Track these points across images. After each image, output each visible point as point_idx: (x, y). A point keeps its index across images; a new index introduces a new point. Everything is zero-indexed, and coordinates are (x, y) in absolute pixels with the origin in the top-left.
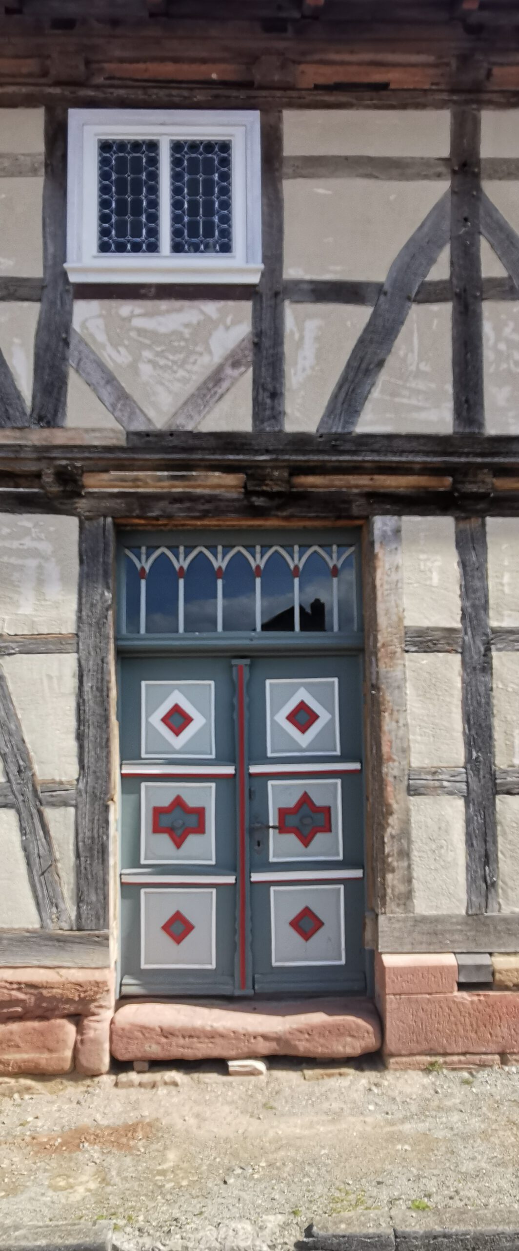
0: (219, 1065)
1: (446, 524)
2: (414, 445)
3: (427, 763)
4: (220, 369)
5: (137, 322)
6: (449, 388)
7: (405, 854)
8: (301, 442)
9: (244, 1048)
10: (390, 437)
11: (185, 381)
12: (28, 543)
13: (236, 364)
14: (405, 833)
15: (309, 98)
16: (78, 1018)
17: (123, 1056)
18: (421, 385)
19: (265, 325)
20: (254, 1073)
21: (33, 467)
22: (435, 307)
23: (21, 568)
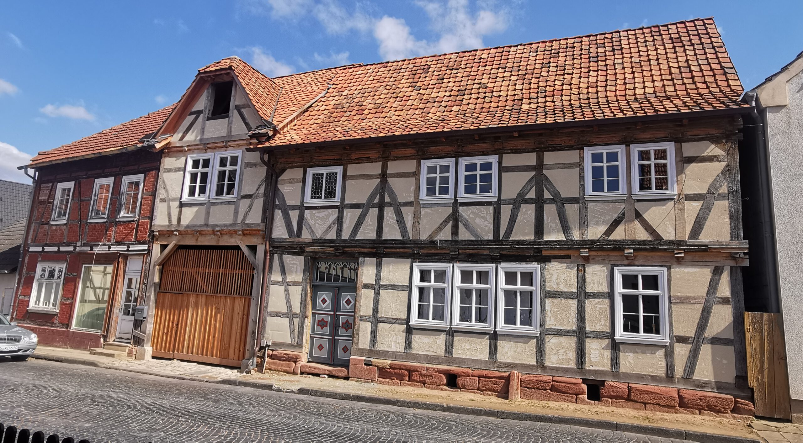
0: (318, 375)
1: (374, 260)
2: (367, 242)
3: (364, 314)
4: (331, 225)
5: (316, 215)
6: (376, 228)
7: (358, 334)
8: (345, 240)
9: (323, 372)
10: (362, 240)
11: (324, 227)
12: (295, 262)
13: (334, 224)
14: (358, 329)
15: (353, 162)
16: (295, 362)
17: (302, 371)
18: (369, 228)
19: (340, 215)
20: (324, 377)
21: (296, 246)
22: (375, 209)
23: (293, 267)
